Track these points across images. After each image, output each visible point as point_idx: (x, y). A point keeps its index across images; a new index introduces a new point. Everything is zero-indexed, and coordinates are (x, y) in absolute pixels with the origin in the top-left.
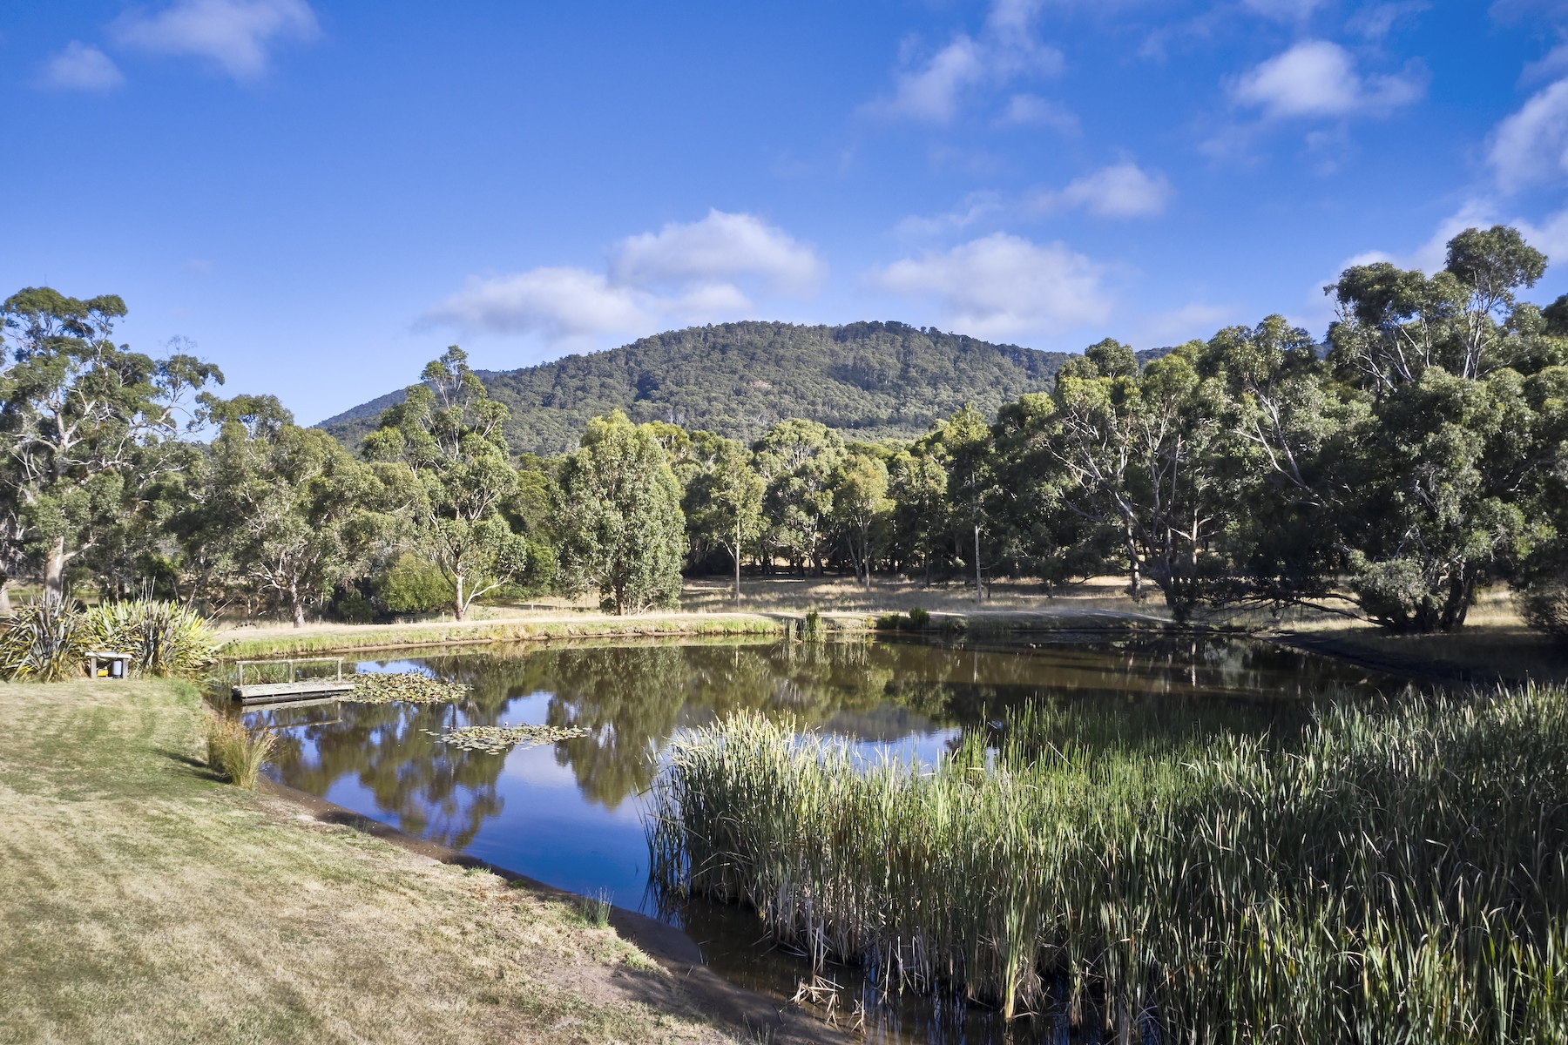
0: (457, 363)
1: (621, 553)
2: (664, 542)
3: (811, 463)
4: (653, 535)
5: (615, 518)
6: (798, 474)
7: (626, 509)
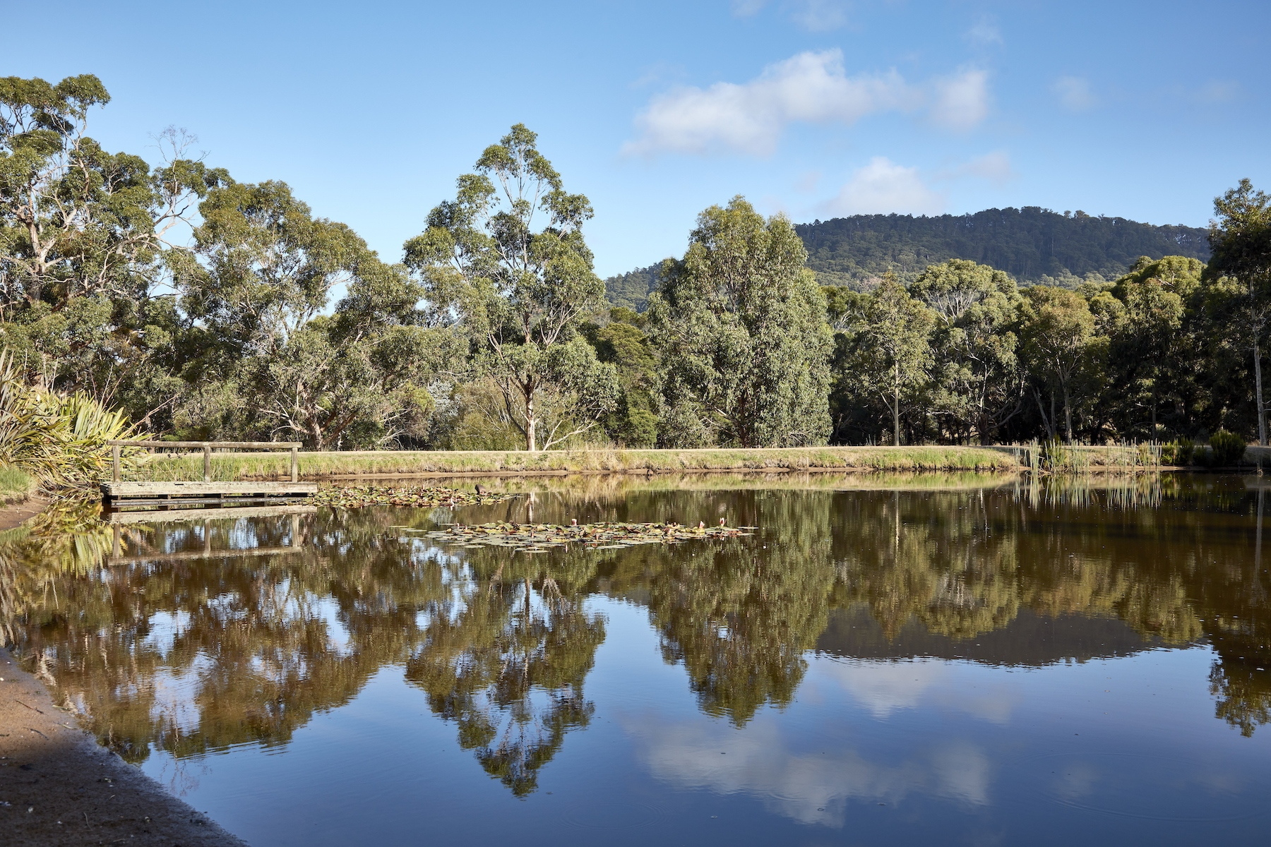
0: (523, 147)
1: (749, 382)
2: (806, 370)
3: (977, 310)
4: (791, 359)
5: (739, 337)
6: (958, 324)
7: (752, 325)
